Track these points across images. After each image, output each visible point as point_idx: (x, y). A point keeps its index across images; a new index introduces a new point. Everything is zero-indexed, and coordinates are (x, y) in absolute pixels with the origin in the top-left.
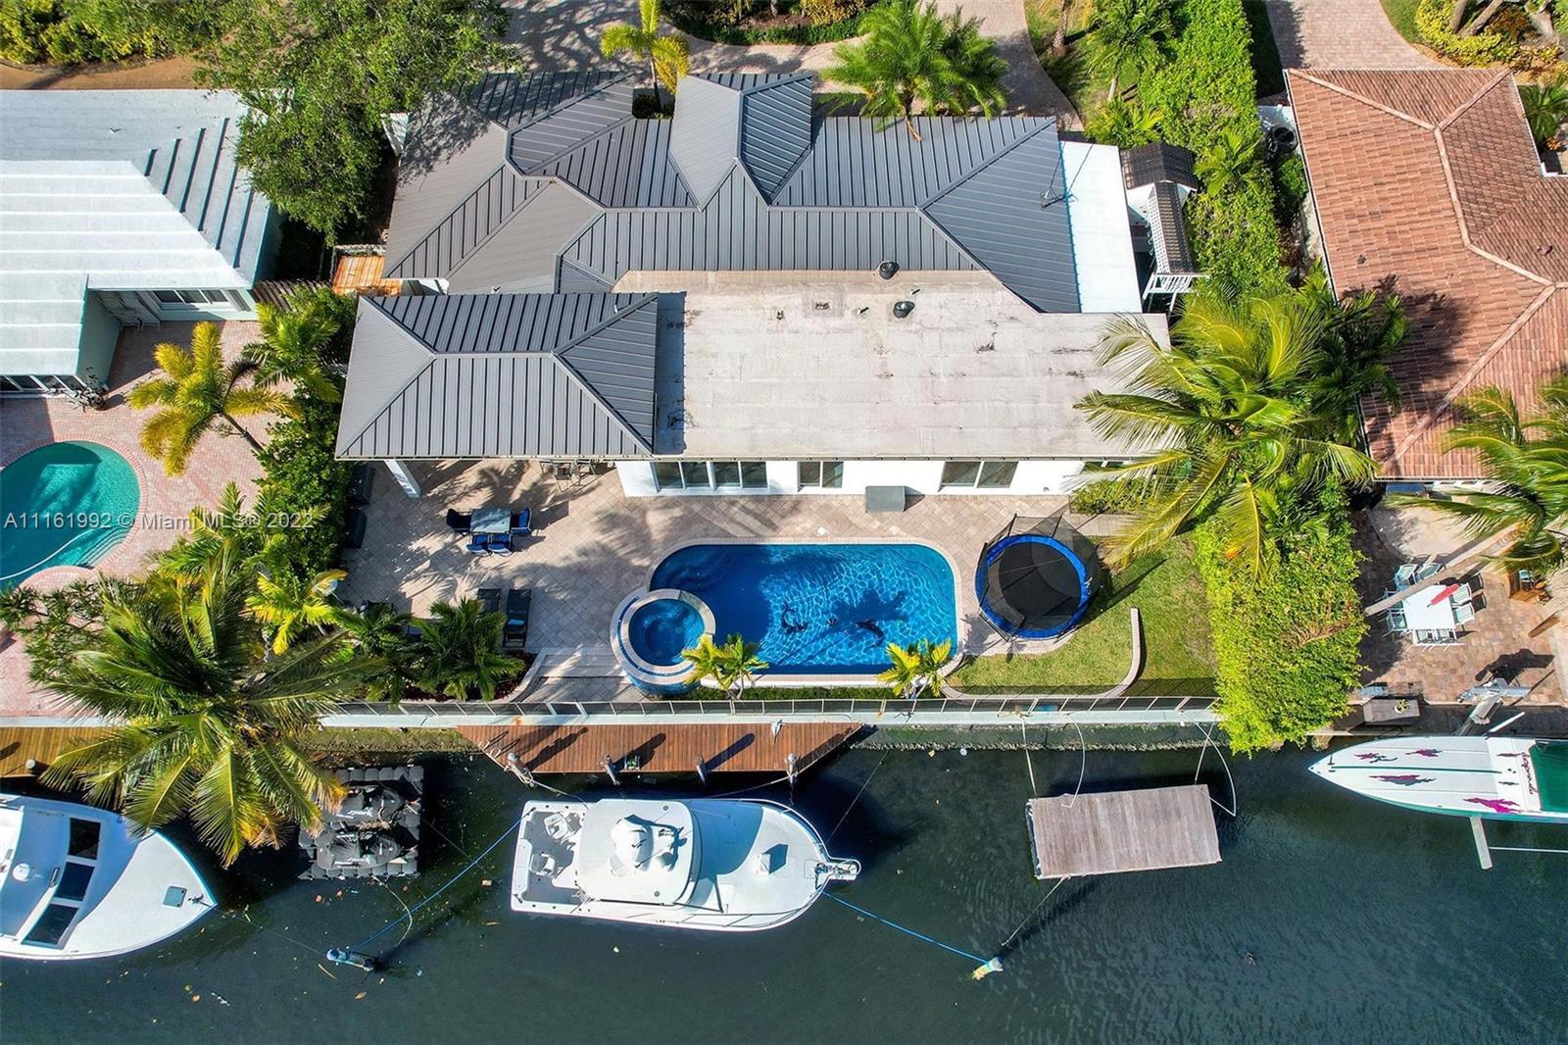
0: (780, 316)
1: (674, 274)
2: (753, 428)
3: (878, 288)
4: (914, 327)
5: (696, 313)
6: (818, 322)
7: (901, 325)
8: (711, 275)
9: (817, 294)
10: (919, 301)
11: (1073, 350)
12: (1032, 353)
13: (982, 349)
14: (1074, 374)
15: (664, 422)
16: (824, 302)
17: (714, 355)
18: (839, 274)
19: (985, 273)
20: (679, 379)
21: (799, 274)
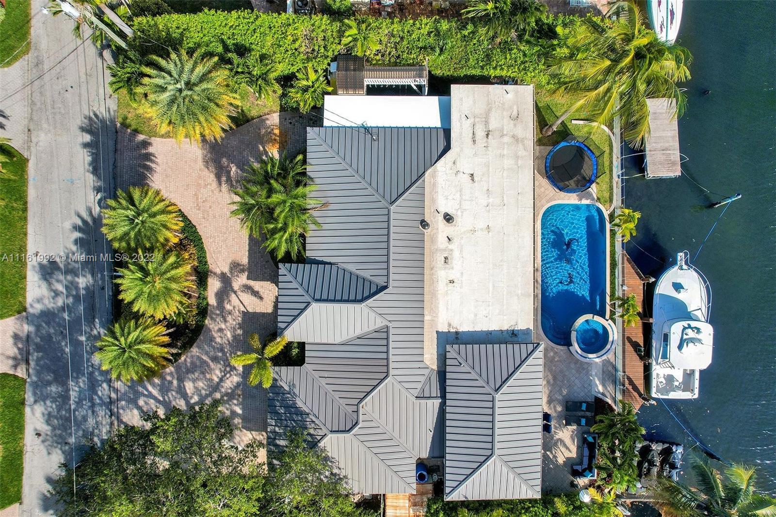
0: (452, 282)
1: (426, 338)
2: (518, 295)
3: (435, 231)
4: (459, 213)
5: (450, 325)
6: (456, 262)
7: (458, 220)
8: (427, 318)
9: (439, 263)
10: (443, 210)
11: (473, 134)
12: (475, 155)
13: (473, 180)
14: (487, 135)
15: (515, 339)
16: (443, 259)
17: (476, 315)
18: (426, 252)
19: (427, 174)
20: (489, 333)
21: (426, 272)
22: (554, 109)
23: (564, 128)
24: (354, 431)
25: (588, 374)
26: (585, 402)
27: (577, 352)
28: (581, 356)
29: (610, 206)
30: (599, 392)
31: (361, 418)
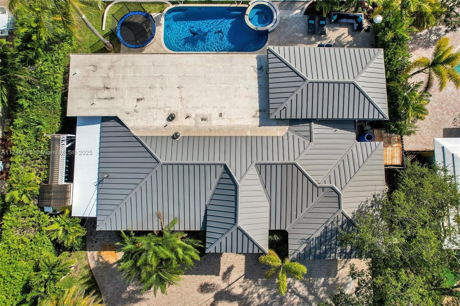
0: (221, 115)
1: (264, 135)
2: (231, 66)
3: (181, 128)
4: (167, 109)
5: (254, 117)
6: (205, 112)
7: (173, 110)
8: (249, 134)
9: (206, 125)
10: (164, 122)
11: (106, 99)
12: (122, 97)
13: (142, 99)
14: (107, 88)
15: (264, 68)
16: (203, 121)
17: (247, 97)
18: (197, 134)
19: (136, 134)
20: (260, 87)
21: (213, 134)
22: (94, 43)
23: (108, 35)
24: (339, 190)
25: (287, 20)
26: (308, 22)
27: (272, 26)
28: (275, 23)
29: (167, 4)
30: (301, 12)
31: (328, 184)
